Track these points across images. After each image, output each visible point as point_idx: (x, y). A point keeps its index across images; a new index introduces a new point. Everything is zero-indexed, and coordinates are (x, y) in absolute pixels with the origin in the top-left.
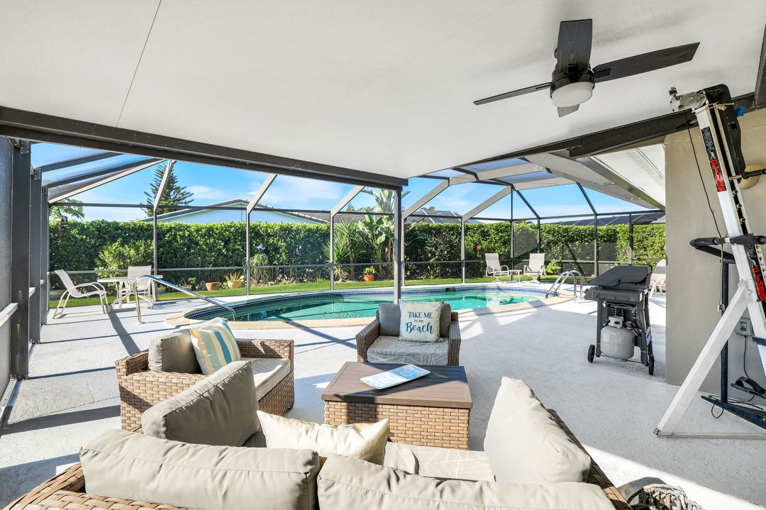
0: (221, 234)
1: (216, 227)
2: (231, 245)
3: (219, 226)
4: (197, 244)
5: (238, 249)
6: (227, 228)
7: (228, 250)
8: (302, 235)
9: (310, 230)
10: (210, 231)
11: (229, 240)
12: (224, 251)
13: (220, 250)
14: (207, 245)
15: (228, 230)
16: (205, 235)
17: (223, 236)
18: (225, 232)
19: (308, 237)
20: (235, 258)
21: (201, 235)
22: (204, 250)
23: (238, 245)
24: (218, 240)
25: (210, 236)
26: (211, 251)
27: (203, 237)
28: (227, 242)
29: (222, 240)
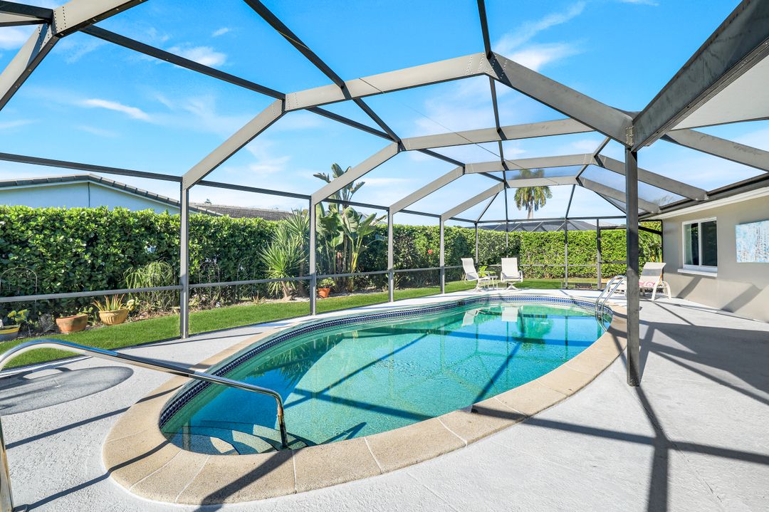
0: (77, 227)
1: (68, 213)
2: (100, 248)
3: (75, 213)
4: (24, 244)
5: (115, 255)
6: (94, 218)
7: (94, 256)
8: (225, 234)
9: (235, 227)
10: (55, 223)
11: (96, 238)
12: (87, 257)
13: (76, 255)
14: (48, 245)
15: (95, 222)
16: (44, 228)
17: (84, 230)
18: (87, 223)
19: (232, 236)
20: (110, 269)
21: (34, 229)
22: (41, 255)
23: (115, 247)
24: (73, 236)
25: (54, 230)
26: (56, 256)
27: (40, 232)
28: (92, 242)
29: (82, 238)
